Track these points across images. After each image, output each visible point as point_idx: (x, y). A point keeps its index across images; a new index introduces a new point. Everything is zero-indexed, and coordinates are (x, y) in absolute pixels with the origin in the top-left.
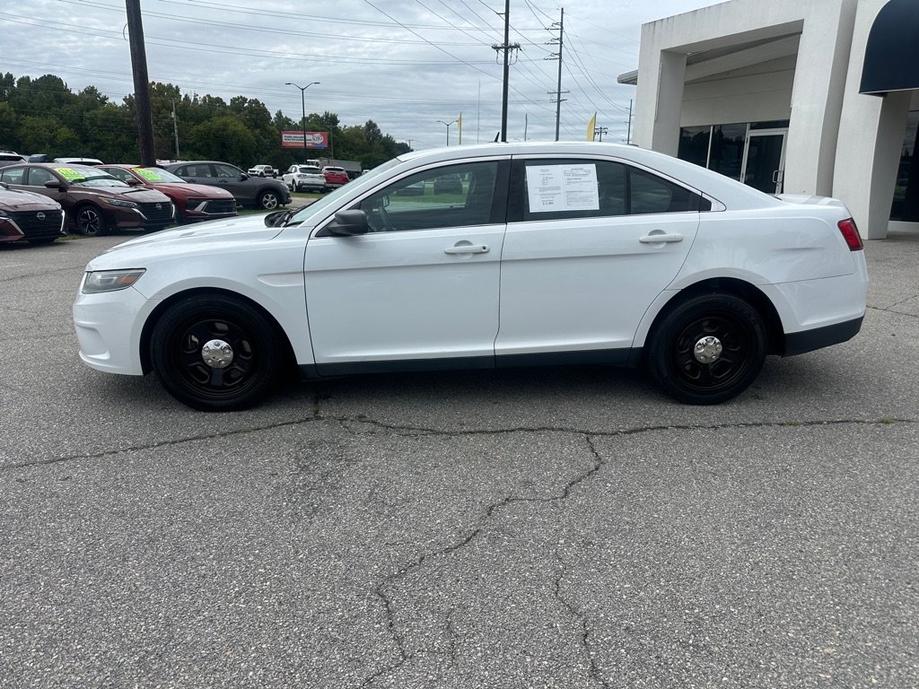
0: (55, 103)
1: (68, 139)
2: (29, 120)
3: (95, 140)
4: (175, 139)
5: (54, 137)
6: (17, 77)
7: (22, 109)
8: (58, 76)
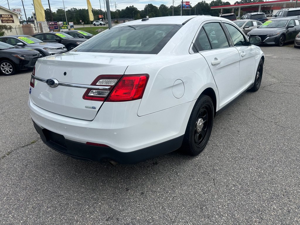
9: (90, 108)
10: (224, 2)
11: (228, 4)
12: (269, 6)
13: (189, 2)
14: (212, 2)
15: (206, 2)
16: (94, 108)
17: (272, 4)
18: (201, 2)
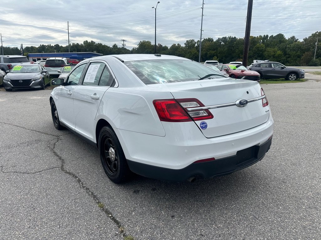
0: (279, 43)
1: (280, 54)
2: (268, 49)
3: (289, 54)
4: (314, 53)
5: (275, 54)
6: (269, 36)
7: (267, 45)
8: (282, 34)
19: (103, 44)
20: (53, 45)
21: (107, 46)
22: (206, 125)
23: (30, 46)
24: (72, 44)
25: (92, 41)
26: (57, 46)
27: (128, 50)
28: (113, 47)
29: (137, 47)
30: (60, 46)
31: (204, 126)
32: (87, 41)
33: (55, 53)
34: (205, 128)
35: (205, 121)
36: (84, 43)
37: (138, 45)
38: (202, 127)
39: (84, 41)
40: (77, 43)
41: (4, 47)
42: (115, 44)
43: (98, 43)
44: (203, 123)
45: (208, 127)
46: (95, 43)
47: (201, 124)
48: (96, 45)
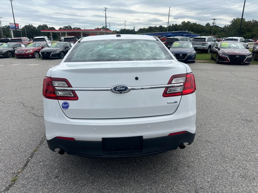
9: (172, 103)
10: (50, 27)
11: (53, 29)
12: (87, 33)
13: (18, 24)
14: (39, 26)
15: (33, 26)
16: (176, 102)
17: (89, 32)
18: (28, 25)
19: (197, 24)
20: (158, 26)
21: (200, 25)
22: (67, 106)
23: (142, 28)
24: (171, 25)
25: (188, 22)
26: (161, 27)
27: (221, 27)
28: (206, 25)
29: (229, 25)
30: (163, 27)
31: (66, 106)
32: (184, 22)
33: (157, 33)
34: (66, 108)
35: (68, 101)
36: (182, 23)
37: (230, 23)
38: (63, 107)
39: (182, 22)
40: (176, 24)
41: (126, 29)
42: (208, 23)
43: (193, 23)
44: (65, 103)
45: (69, 108)
46: (190, 23)
47: (63, 104)
48: (191, 25)
